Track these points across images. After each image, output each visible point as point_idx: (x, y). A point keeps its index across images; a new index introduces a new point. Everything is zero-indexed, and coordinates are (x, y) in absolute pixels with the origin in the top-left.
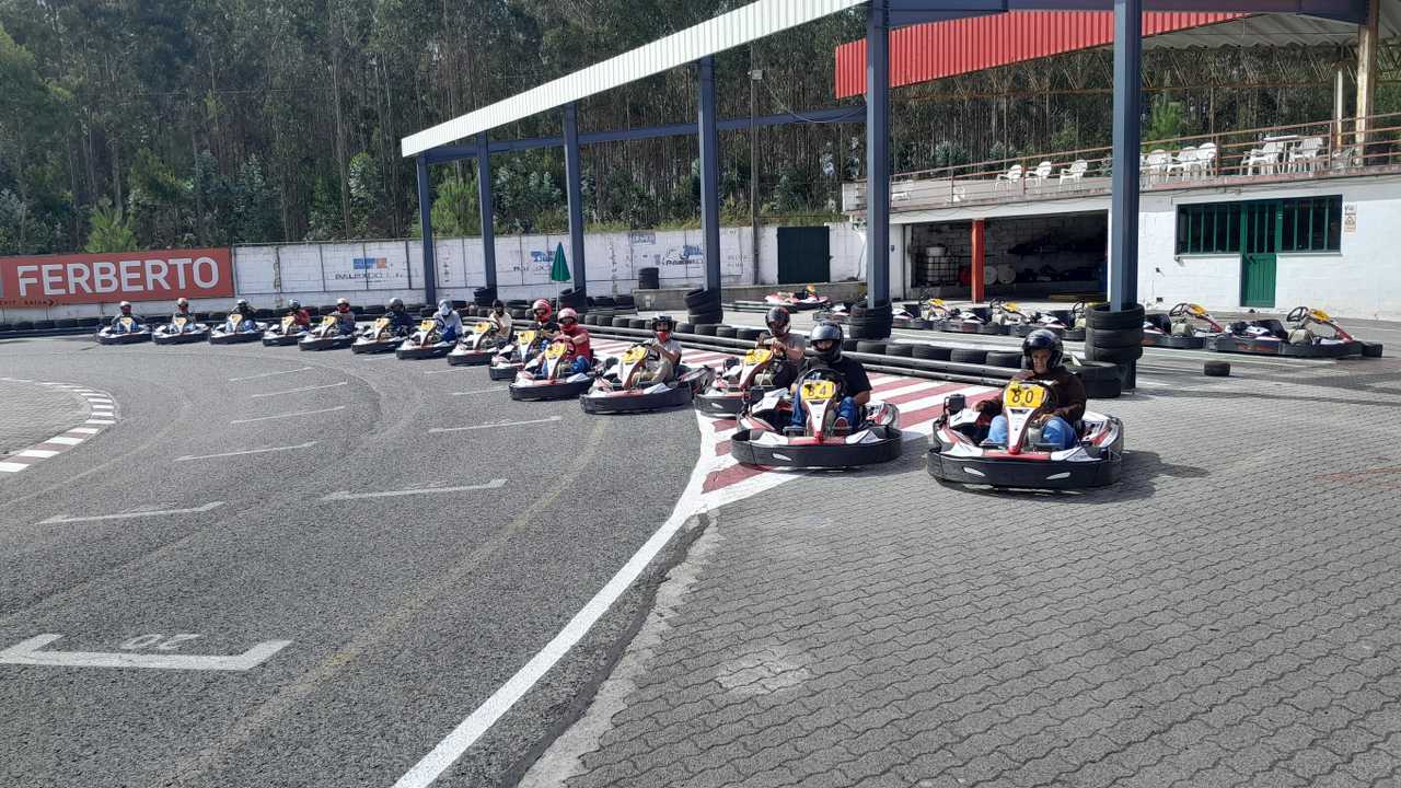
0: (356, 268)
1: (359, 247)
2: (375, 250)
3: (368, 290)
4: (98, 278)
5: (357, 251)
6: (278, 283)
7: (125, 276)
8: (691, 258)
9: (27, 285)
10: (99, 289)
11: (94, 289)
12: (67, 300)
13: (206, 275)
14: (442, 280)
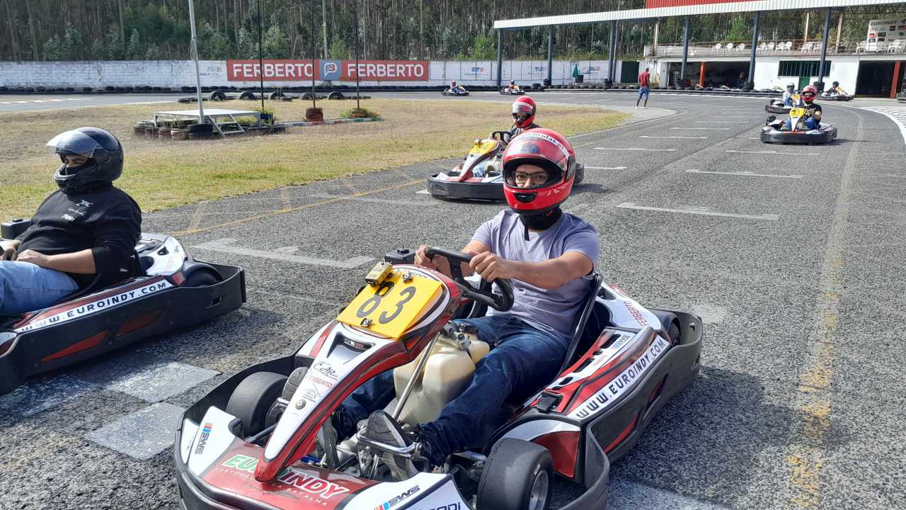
0: (473, 71)
1: (474, 63)
2: (480, 64)
3: (476, 80)
4: (379, 70)
5: (473, 65)
6: (444, 75)
7: (389, 70)
8: (592, 72)
9: (351, 72)
10: (379, 75)
11: (376, 74)
12: (366, 79)
13: (419, 71)
14: (503, 78)
